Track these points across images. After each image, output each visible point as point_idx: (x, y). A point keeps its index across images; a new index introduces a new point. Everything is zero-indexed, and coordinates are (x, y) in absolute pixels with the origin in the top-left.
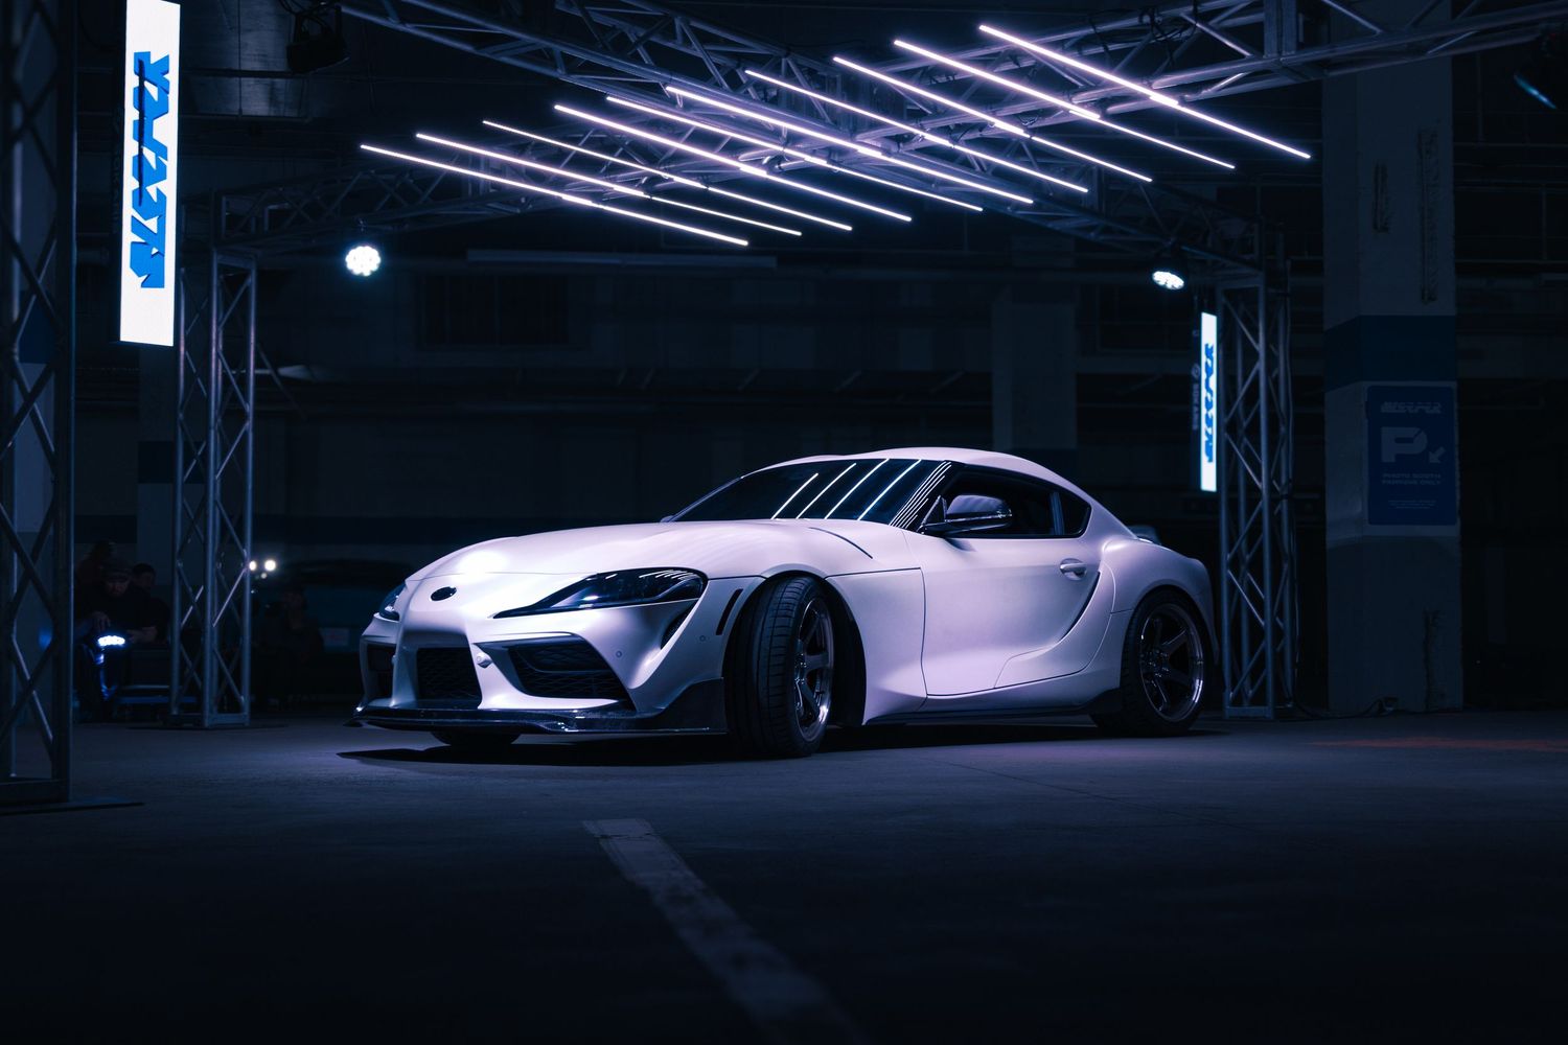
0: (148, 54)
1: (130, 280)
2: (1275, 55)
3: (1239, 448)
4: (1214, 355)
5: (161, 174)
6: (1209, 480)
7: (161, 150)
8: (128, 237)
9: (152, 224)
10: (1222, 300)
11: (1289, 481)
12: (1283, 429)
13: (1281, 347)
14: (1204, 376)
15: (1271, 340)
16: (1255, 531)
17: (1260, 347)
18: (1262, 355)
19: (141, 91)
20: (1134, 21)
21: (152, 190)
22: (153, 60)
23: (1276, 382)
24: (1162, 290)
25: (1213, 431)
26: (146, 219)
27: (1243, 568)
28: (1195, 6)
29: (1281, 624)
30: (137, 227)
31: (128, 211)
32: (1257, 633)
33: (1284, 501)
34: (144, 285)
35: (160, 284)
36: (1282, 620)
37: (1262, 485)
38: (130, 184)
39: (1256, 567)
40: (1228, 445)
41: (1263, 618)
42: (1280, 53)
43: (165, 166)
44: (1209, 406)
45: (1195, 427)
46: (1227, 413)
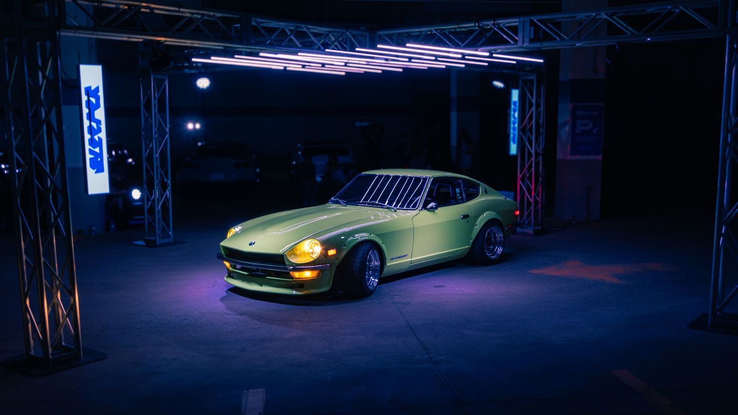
0: (90, 87)
1: (90, 172)
2: (522, 44)
3: (525, 137)
4: (517, 104)
5: (99, 131)
6: (513, 149)
7: (98, 122)
8: (88, 156)
9: (97, 150)
10: (521, 83)
11: (542, 150)
12: (541, 130)
13: (542, 100)
14: (512, 113)
15: (538, 96)
16: (530, 167)
17: (534, 101)
18: (534, 105)
19: (88, 102)
20: (473, 25)
21: (96, 137)
22: (93, 89)
23: (539, 113)
24: (496, 88)
25: (516, 132)
26: (94, 148)
27: (526, 179)
28: (494, 22)
29: (538, 199)
30: (91, 152)
31: (87, 147)
32: (529, 203)
33: (541, 156)
34: (96, 172)
35: (102, 170)
36: (538, 198)
37: (533, 152)
38: (87, 137)
39: (530, 178)
40: (522, 137)
41: (531, 198)
42: (523, 43)
43: (101, 128)
44: (514, 123)
45: (508, 131)
46: (522, 124)
